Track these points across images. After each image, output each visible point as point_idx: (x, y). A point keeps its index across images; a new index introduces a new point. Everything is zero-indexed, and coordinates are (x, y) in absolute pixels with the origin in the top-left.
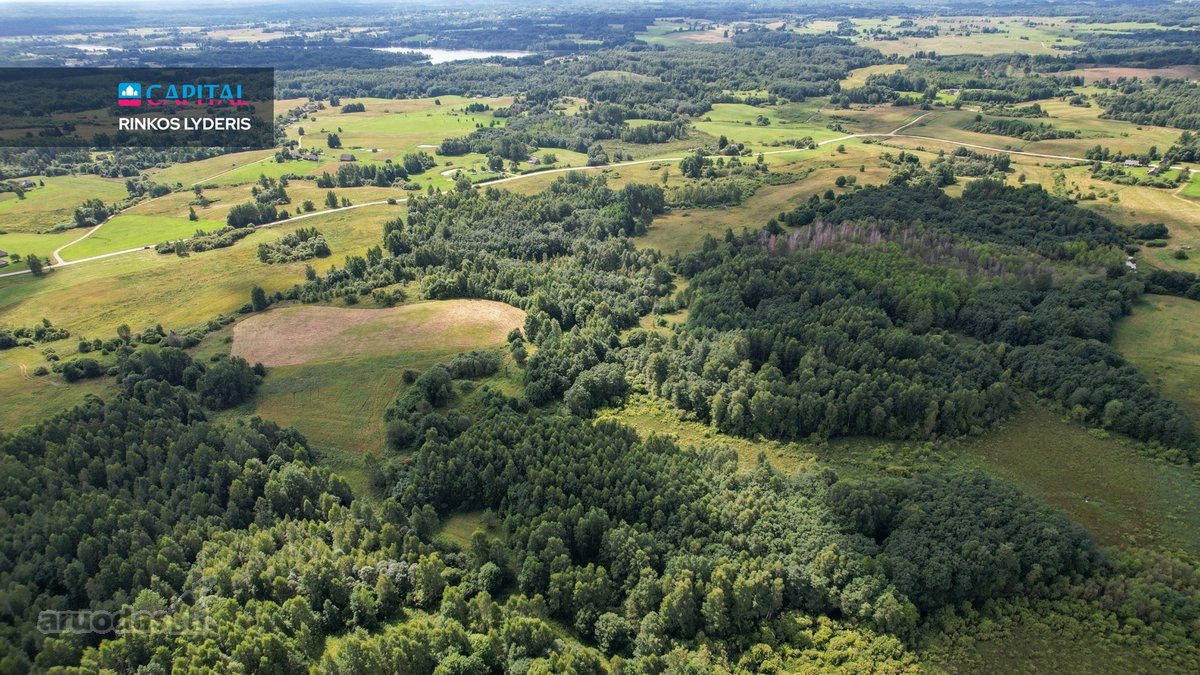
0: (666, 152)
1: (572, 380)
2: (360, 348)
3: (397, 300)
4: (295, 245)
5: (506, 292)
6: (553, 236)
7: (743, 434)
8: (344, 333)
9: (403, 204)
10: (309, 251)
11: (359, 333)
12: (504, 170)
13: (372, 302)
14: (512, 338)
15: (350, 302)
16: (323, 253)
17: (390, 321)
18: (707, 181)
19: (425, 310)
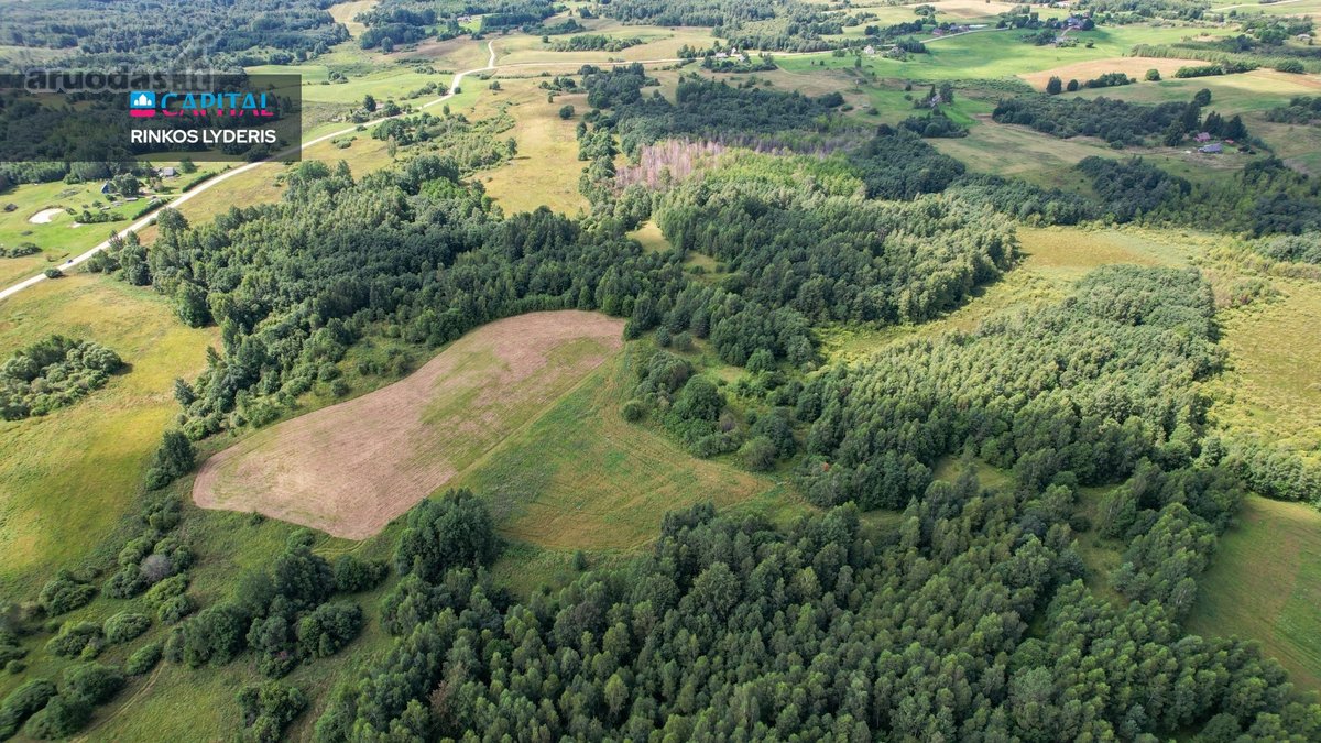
2: (492, 421)
3: (407, 360)
4: (38, 374)
6: (435, 232)
8: (429, 422)
11: (449, 411)
12: (143, 194)
13: (372, 379)
14: (634, 334)
15: (344, 392)
16: (118, 367)
17: (464, 382)
18: (429, 144)
19: (473, 356)
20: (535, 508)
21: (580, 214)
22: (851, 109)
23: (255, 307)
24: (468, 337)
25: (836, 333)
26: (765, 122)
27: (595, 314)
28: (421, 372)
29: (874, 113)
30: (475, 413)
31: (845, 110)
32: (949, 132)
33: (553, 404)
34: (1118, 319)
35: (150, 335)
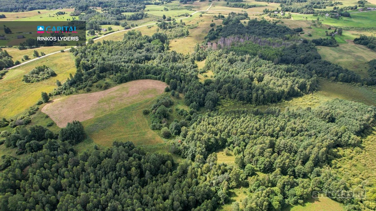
0: (146, 22)
1: (204, 99)
2: (112, 106)
3: (108, 86)
4: (38, 73)
5: (149, 75)
6: (144, 54)
7: (264, 104)
8: (99, 103)
9: (68, 51)
10: (46, 75)
11: (106, 101)
12: (96, 35)
13: (97, 89)
14: (167, 90)
15: (89, 91)
16: (54, 75)
17: (114, 94)
18: (170, 30)
19: (124, 88)
20: (101, 131)
21: (188, 54)
22: (303, 33)
23: (91, 66)
24: (127, 83)
25: (229, 102)
26: (268, 34)
27: (164, 83)
28: (108, 90)
29: (310, 35)
30: (111, 103)
31: (301, 34)
32: (330, 45)
33: (129, 105)
34: (322, 118)
35: (66, 69)
